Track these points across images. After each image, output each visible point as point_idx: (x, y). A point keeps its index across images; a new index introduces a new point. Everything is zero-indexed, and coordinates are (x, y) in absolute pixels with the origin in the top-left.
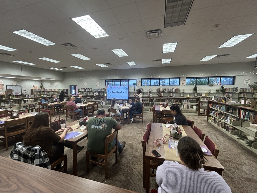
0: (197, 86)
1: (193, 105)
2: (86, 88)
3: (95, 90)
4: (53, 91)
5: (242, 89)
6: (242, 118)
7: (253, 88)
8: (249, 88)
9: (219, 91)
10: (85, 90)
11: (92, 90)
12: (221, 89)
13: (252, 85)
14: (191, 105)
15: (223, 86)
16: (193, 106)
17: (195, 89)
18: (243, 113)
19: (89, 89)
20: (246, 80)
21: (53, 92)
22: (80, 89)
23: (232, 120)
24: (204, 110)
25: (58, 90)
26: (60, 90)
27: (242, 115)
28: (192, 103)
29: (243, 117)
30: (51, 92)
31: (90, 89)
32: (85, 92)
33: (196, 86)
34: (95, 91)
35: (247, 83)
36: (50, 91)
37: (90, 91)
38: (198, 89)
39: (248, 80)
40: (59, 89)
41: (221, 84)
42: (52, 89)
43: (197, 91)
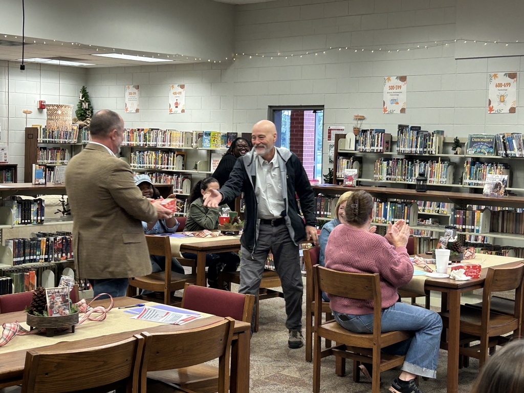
2: (402, 128)
3: (472, 143)
4: (152, 144)
10: (390, 143)
11: (445, 144)
19: (426, 138)
21: (155, 149)
22: (351, 137)
25: (187, 136)
26: (200, 136)
30: (142, 150)
31: (435, 139)
32: (388, 158)
34: (471, 153)
36: (134, 143)
37: (434, 150)
40: (195, 128)
42: (147, 127)
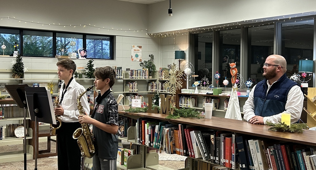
0: (24, 60)
1: (14, 127)
5: (129, 72)
6: (147, 143)
7: (148, 69)
8: (141, 68)
9: (83, 76)
12: (87, 71)
13: (146, 62)
14: (9, 127)
15: (91, 62)
16: (14, 129)
17: (18, 70)
18: (149, 130)
20: (134, 48)
23: (126, 154)
24: (49, 139)
27: (147, 137)
28: (13, 117)
29: (150, 140)
33: (19, 60)
35: (137, 56)
38: (25, 70)
39: (139, 49)
41: (85, 56)
43: (22, 77)
